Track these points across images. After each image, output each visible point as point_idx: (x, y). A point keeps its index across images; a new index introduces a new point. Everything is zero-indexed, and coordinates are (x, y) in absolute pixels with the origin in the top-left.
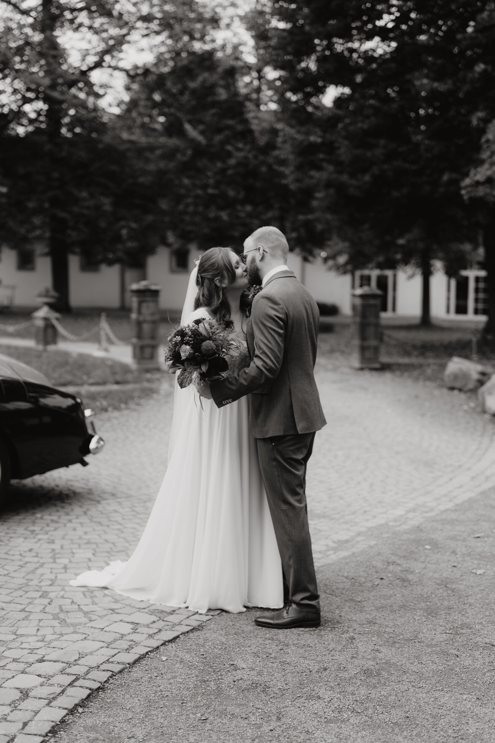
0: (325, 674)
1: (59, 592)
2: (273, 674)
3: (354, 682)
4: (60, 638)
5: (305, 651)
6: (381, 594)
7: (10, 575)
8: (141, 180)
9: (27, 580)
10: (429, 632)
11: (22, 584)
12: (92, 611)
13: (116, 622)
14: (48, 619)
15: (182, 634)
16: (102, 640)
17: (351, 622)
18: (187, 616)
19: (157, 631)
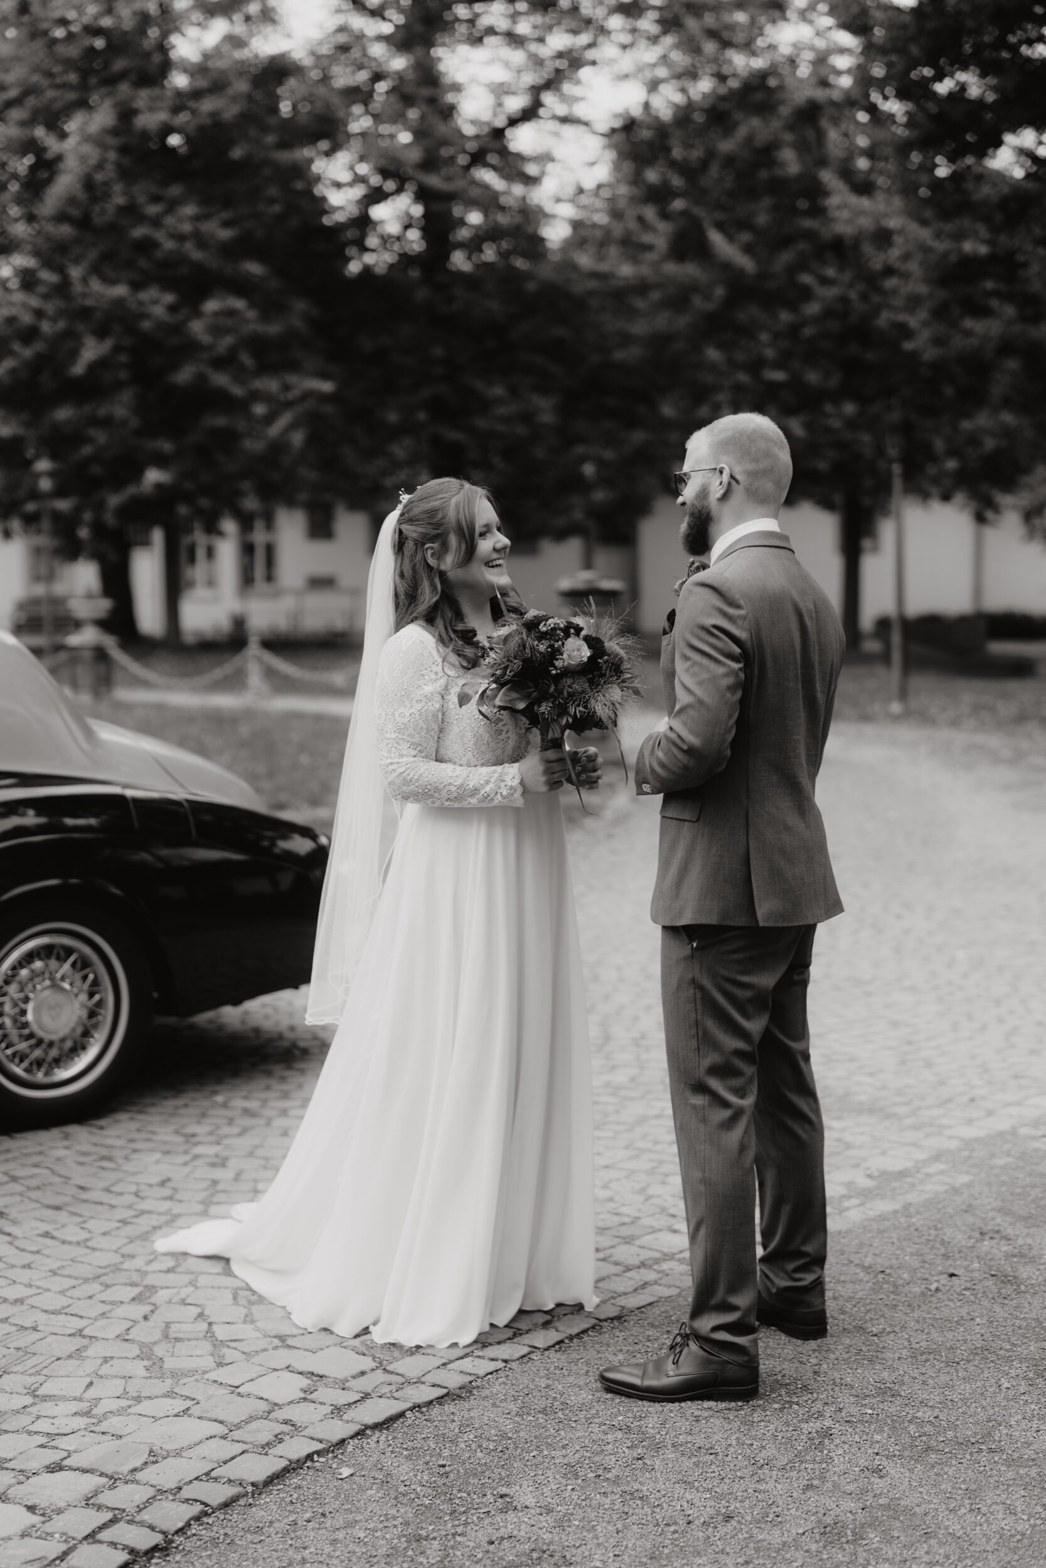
0: (723, 1530)
1: (181, 1288)
2: (594, 1526)
3: (788, 1556)
4: (130, 1407)
5: (696, 1465)
6: (938, 1316)
7: (89, 1244)
8: (619, 355)
9: (123, 1256)
10: (1023, 1424)
11: (105, 1267)
12: (235, 1340)
13: (275, 1370)
14: (127, 1358)
15: (411, 1409)
16: (220, 1418)
17: (837, 1389)
18: (444, 1361)
19: (357, 1397)
